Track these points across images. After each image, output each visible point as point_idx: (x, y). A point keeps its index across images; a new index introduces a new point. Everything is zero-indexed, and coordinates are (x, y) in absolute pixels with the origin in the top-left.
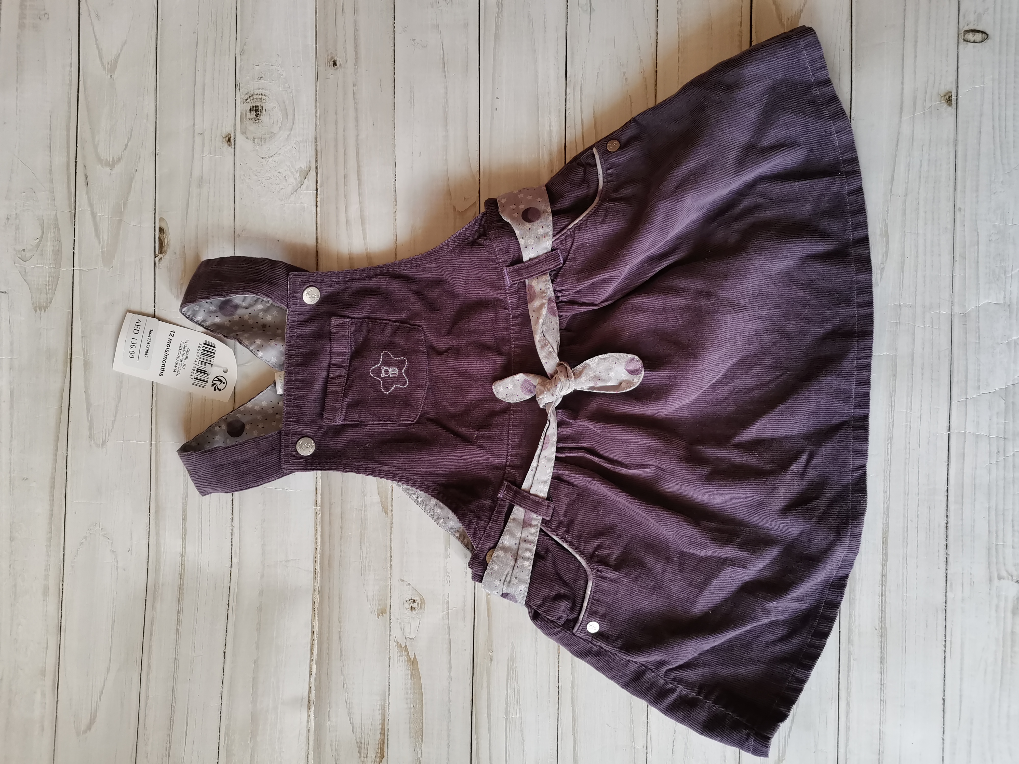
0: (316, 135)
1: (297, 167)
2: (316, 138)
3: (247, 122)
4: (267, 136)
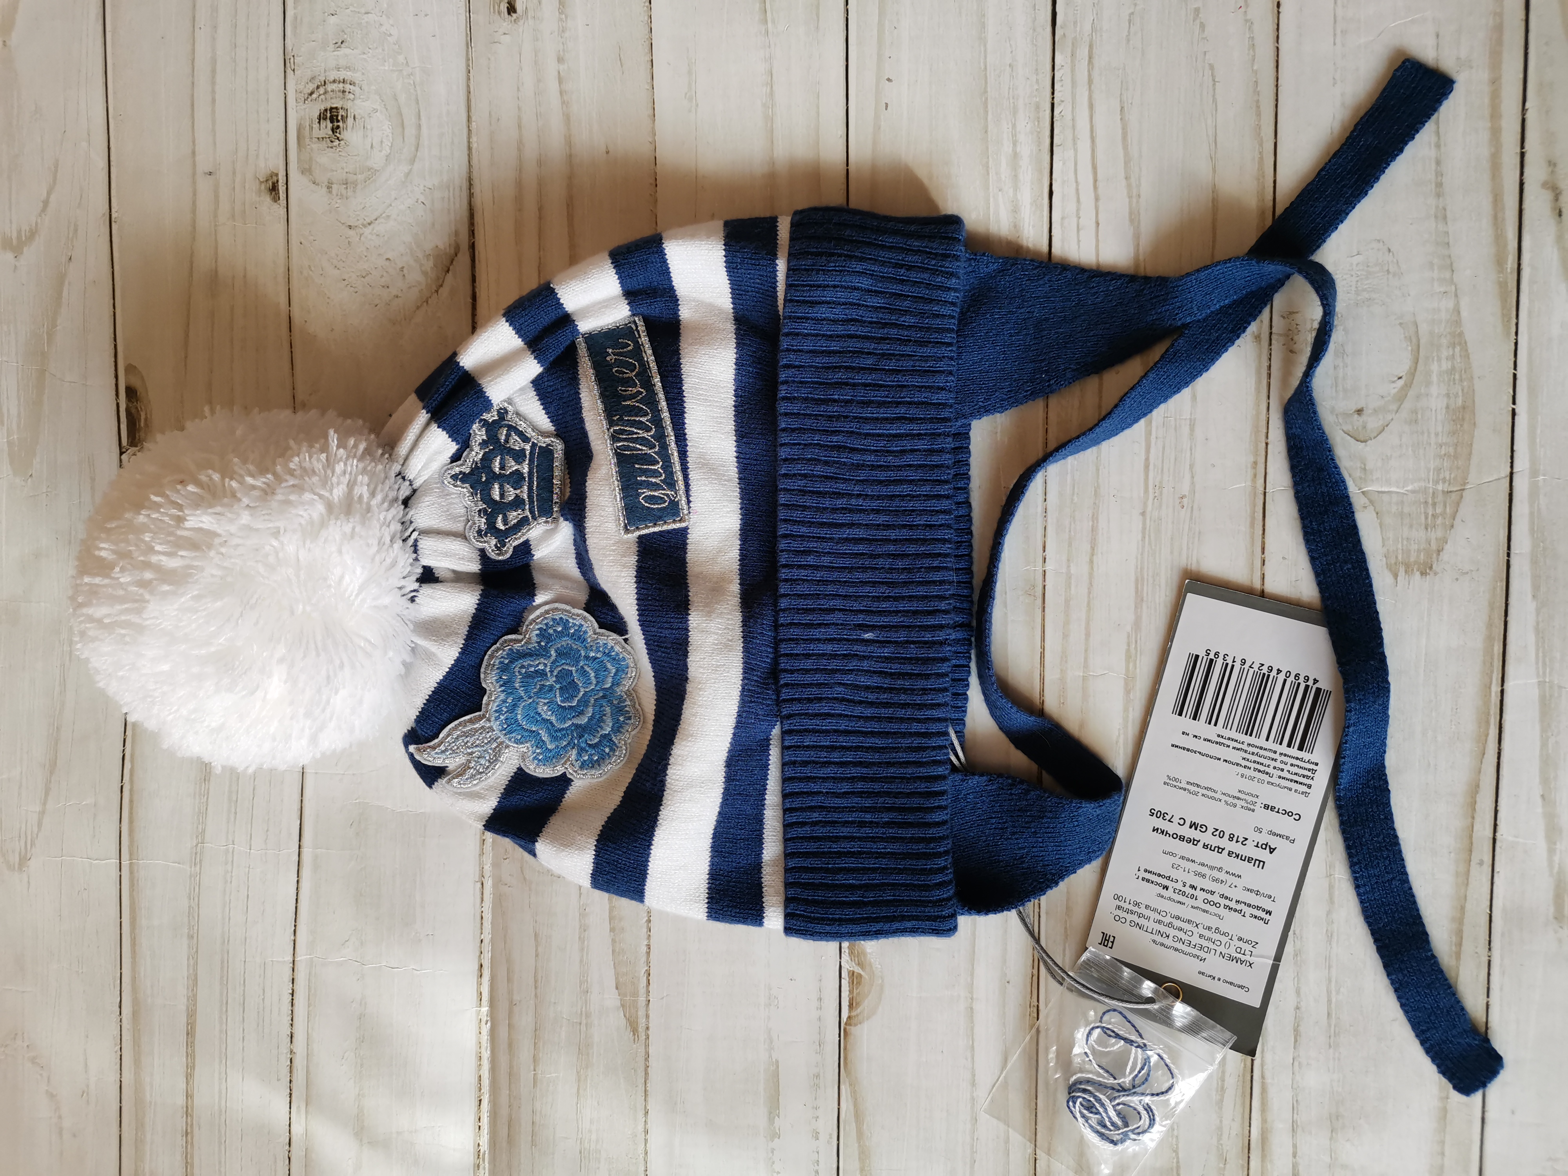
1: (428, 247)
2: (470, 180)
3: (313, 146)
4: (360, 177)
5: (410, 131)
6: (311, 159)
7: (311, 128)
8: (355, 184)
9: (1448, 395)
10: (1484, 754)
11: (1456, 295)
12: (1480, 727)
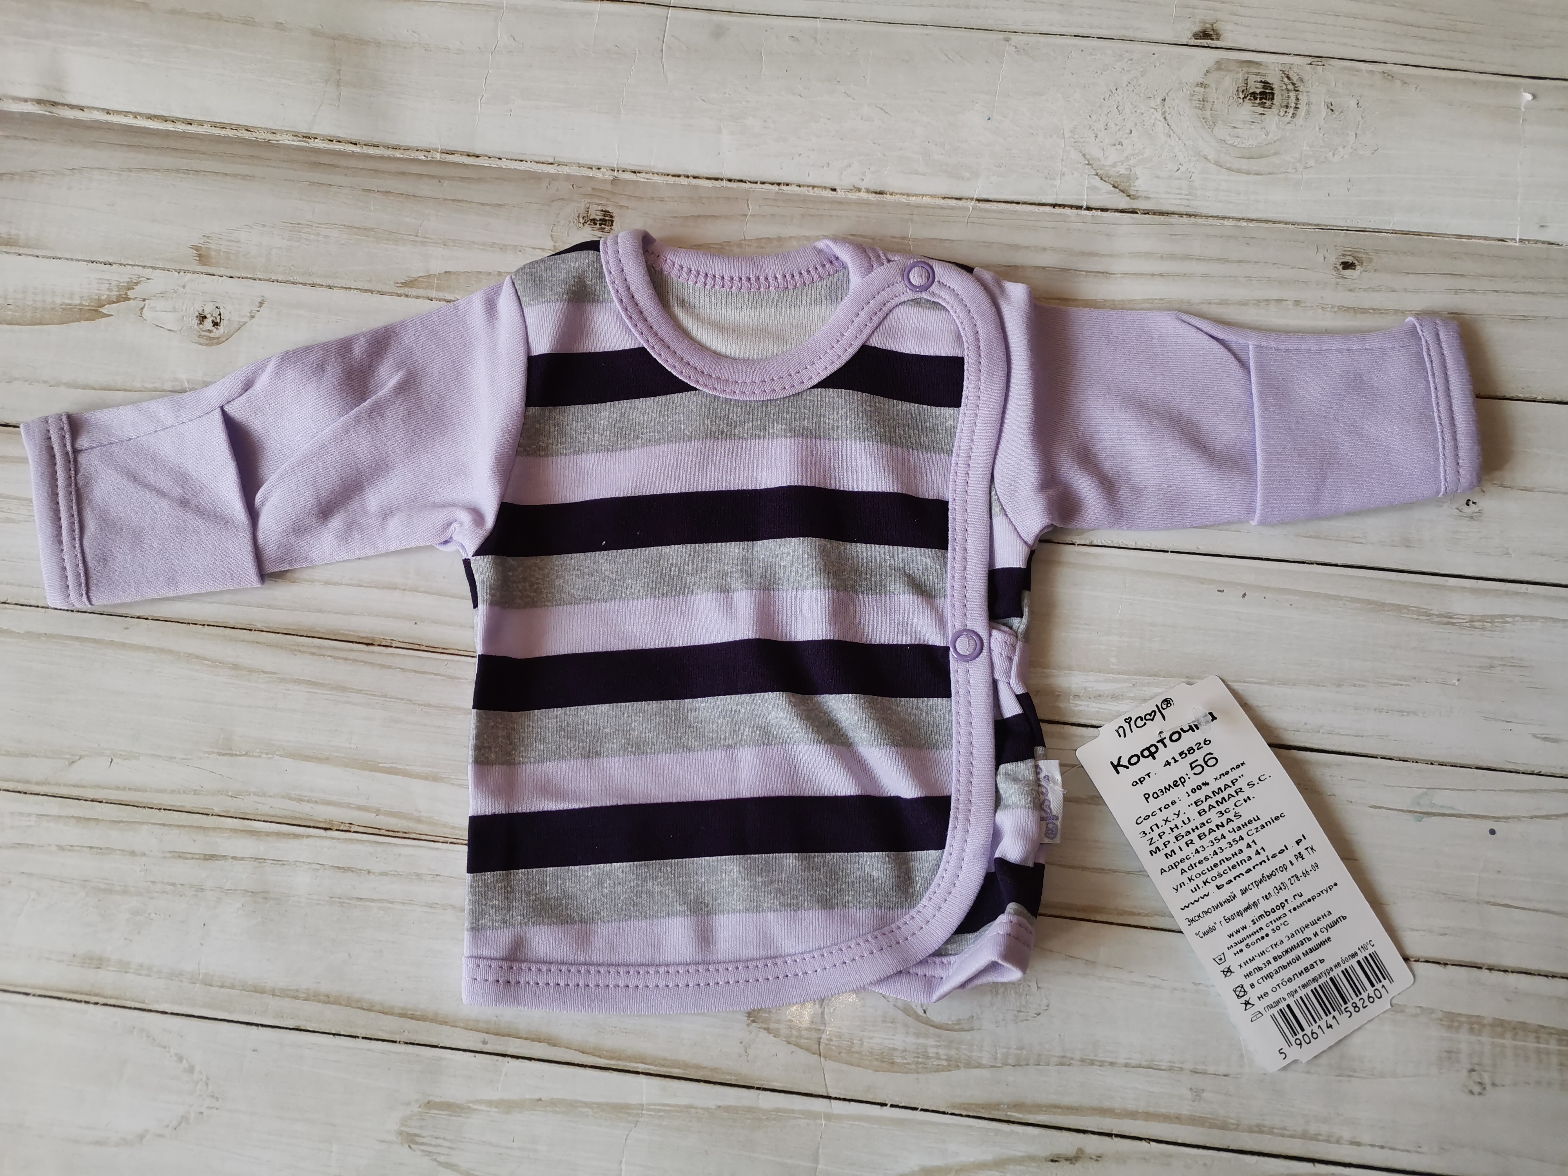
0: (1201, 216)
1: (1139, 171)
2: (1195, 215)
3: (1241, 75)
4: (1208, 114)
5: (1244, 164)
6: (1230, 71)
7: (1257, 74)
8: (1203, 108)
9: (905, 1051)
10: (583, 1053)
11: (992, 1067)
12: (607, 1051)
